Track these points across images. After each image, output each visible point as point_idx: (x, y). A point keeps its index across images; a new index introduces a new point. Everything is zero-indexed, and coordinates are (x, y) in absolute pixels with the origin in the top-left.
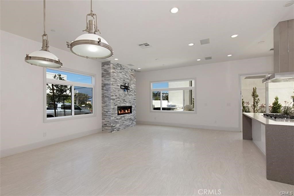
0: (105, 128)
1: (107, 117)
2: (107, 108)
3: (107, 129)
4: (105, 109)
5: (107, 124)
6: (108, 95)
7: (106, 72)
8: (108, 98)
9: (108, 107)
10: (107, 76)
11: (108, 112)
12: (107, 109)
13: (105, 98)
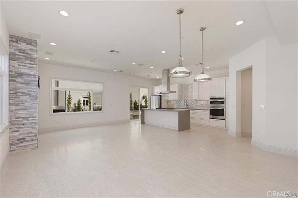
0: (19, 145)
1: (26, 126)
2: (26, 112)
3: (25, 146)
4: (20, 114)
5: (26, 138)
6: (29, 91)
7: (25, 55)
8: (28, 96)
9: (29, 111)
10: (26, 62)
11: (30, 119)
12: (26, 114)
13: (19, 96)
